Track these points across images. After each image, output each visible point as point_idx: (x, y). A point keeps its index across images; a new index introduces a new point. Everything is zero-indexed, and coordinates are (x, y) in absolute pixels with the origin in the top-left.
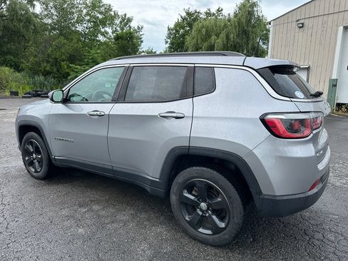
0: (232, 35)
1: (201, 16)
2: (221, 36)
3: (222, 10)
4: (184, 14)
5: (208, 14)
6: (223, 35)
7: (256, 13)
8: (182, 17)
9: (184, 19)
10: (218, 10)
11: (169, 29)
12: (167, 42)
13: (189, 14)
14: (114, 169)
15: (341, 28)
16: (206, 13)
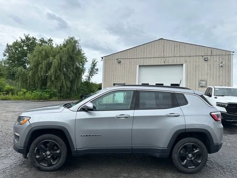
0: (64, 58)
1: (37, 41)
2: (56, 57)
3: (52, 40)
4: (24, 38)
5: (43, 41)
6: (58, 57)
7: (77, 47)
8: (22, 40)
9: (23, 41)
10: (49, 40)
11: (8, 46)
12: (5, 55)
13: (28, 39)
14: (133, 148)
15: (138, 66)
16: (41, 41)
